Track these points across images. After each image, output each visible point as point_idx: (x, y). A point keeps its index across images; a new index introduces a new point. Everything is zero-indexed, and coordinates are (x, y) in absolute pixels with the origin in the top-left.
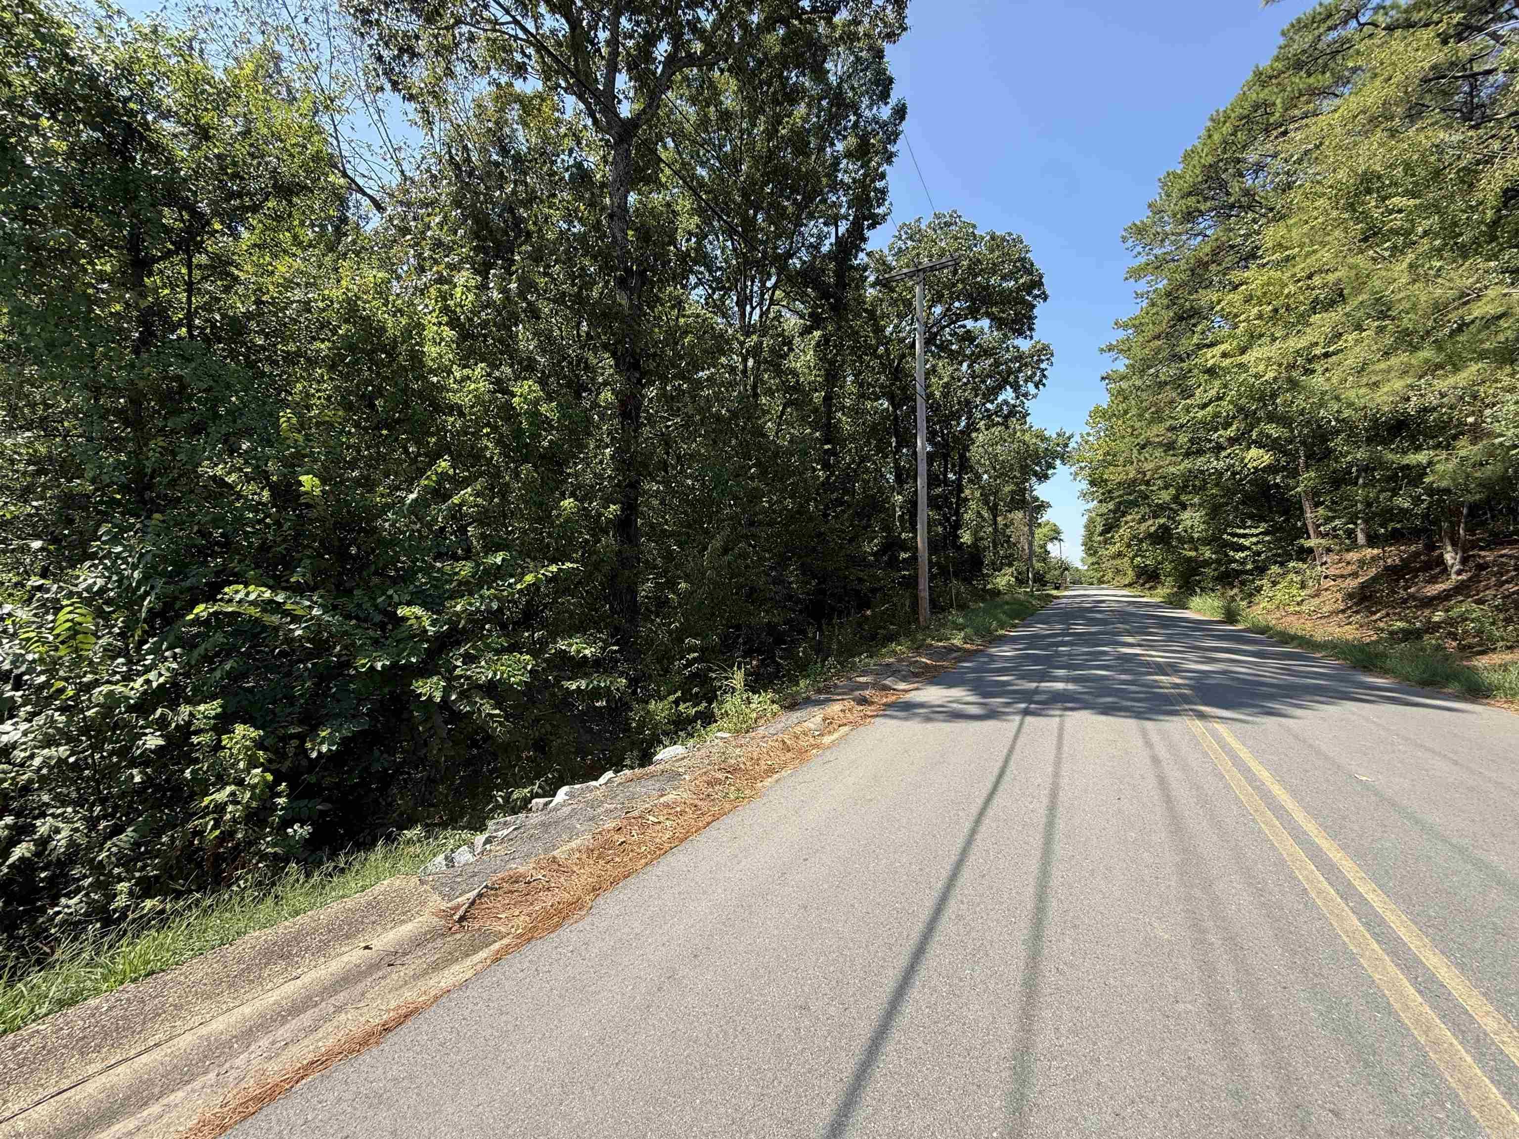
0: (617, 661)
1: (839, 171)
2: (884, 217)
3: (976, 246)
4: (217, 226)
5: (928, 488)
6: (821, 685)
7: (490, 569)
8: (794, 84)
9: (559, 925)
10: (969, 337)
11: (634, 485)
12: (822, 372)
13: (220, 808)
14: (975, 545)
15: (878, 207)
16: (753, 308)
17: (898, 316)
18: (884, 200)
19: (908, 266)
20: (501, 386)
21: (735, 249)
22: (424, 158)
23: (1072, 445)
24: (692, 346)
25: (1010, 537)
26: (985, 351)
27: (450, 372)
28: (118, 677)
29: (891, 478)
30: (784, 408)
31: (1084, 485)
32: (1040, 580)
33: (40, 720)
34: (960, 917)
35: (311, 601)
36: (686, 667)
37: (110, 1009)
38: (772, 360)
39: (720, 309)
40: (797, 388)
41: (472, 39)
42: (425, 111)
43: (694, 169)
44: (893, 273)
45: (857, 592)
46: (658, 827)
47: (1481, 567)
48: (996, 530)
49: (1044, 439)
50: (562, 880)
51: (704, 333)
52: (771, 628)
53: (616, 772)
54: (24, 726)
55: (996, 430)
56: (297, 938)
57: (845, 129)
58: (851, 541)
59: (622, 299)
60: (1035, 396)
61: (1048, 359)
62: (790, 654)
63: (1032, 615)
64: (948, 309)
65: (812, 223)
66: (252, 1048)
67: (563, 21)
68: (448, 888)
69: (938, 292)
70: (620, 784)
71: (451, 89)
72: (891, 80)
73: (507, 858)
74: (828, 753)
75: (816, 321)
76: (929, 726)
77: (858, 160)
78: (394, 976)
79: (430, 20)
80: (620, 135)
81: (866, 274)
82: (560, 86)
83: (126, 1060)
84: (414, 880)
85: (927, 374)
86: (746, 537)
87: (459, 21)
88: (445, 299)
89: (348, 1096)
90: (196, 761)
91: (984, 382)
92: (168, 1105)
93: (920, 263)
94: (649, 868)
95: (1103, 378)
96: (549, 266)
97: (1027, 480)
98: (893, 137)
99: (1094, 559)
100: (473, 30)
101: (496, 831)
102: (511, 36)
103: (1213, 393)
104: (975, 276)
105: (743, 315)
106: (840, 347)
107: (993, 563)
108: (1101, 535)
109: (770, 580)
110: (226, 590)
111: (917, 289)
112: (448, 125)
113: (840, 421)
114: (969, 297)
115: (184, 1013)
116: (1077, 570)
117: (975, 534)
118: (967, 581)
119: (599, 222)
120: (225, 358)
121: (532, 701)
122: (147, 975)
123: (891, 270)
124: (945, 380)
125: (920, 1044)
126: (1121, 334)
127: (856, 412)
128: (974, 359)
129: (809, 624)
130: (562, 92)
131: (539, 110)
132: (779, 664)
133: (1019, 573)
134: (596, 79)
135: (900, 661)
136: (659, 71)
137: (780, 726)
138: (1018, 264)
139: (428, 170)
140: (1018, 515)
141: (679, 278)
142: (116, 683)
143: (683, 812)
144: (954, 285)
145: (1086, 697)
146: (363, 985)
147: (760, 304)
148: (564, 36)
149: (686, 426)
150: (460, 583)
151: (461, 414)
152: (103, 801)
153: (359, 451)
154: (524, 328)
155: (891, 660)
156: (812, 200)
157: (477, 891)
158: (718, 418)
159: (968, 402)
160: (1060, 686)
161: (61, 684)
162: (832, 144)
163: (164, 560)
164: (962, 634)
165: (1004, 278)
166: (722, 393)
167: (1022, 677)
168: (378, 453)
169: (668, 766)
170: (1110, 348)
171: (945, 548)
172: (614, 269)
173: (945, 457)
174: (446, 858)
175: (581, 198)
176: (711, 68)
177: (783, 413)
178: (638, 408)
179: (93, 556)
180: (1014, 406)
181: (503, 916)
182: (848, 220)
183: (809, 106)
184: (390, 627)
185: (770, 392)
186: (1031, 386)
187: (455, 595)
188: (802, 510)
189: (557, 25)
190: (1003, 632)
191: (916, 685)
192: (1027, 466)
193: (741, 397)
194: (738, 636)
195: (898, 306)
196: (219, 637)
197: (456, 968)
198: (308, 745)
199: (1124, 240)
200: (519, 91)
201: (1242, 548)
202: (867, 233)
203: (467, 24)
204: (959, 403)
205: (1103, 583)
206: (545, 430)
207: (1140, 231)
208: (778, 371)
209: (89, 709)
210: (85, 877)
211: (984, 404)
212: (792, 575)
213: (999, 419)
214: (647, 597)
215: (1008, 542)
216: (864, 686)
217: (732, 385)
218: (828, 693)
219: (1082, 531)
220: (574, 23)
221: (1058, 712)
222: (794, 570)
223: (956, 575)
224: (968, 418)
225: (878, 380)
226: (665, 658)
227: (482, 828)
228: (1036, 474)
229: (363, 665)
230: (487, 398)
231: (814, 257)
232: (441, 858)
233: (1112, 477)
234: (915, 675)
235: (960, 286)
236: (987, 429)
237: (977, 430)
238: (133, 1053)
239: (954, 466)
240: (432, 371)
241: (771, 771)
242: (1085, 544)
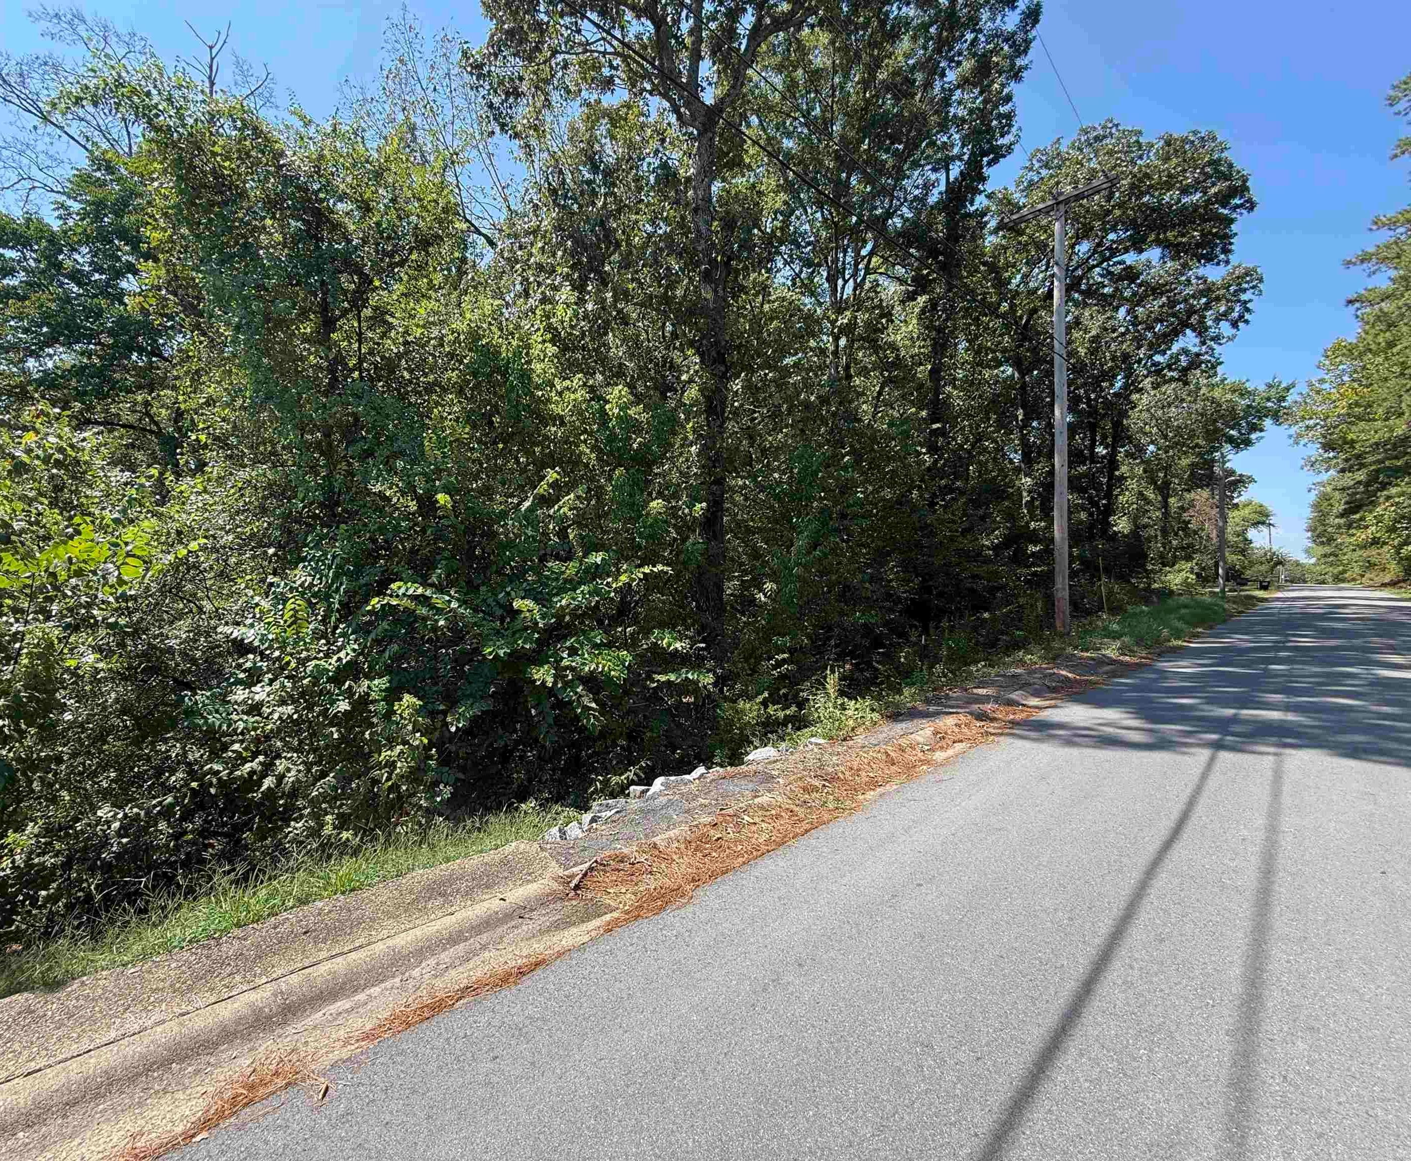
0: (704, 658)
1: (950, 105)
2: (1009, 148)
3: (1141, 157)
4: (377, 283)
5: (1070, 467)
6: (930, 695)
7: (591, 568)
8: (895, 18)
9: (662, 909)
10: (1130, 274)
11: (720, 482)
12: (928, 342)
13: (392, 765)
14: (1135, 534)
15: (1002, 136)
16: (846, 282)
17: (1027, 263)
18: (1010, 126)
19: (1043, 200)
20: (596, 395)
21: (825, 220)
22: (527, 190)
23: (1291, 398)
24: (779, 331)
25: (1189, 522)
26: (1154, 290)
27: (552, 386)
28: (321, 655)
29: (1017, 458)
30: (882, 388)
31: (1314, 450)
32: (1236, 577)
33: (277, 685)
34: (1127, 983)
35: (450, 595)
36: (775, 667)
37: (330, 912)
38: (868, 336)
39: (809, 289)
40: (898, 363)
41: (565, 66)
42: (528, 146)
43: (780, 142)
44: (1025, 211)
45: (972, 591)
46: (754, 828)
48: (1166, 514)
49: (1243, 393)
50: (663, 866)
51: (791, 316)
52: (867, 629)
53: (708, 768)
54: (268, 689)
55: (1169, 389)
56: (451, 880)
57: (960, 54)
58: (965, 532)
59: (707, 294)
60: (1231, 338)
61: (1253, 287)
62: (889, 658)
63: (1225, 621)
64: (1099, 245)
65: (916, 173)
66: (423, 965)
67: (649, 23)
68: (565, 857)
69: (1084, 225)
70: (713, 780)
71: (549, 119)
73: (612, 838)
74: (941, 770)
75: (921, 285)
76: (1074, 752)
77: (975, 87)
78: (525, 928)
79: (530, 59)
80: (704, 125)
81: (985, 219)
82: (645, 90)
83: (342, 954)
84: (536, 845)
85: (1069, 328)
86: (838, 530)
87: (555, 53)
88: (548, 318)
89: (496, 1022)
90: (372, 725)
91: (1150, 328)
92: (370, 996)
93: (1062, 194)
94: (746, 867)
95: (1350, 302)
96: (637, 272)
97: (1216, 449)
98: (1021, 47)
99: (1327, 549)
100: (567, 56)
101: (599, 811)
102: (600, 52)
104: (1142, 194)
105: (834, 290)
106: (951, 312)
107: (1162, 556)
108: (1342, 516)
109: (866, 577)
110: (392, 586)
111: (1057, 227)
112: (546, 154)
113: (949, 396)
114: (1133, 224)
115: (376, 926)
116: (1298, 564)
117: (1135, 520)
118: (1123, 578)
119: (683, 218)
120: (384, 392)
121: (626, 693)
122: (351, 890)
123: (1020, 208)
124: (1094, 333)
125: (1079, 1121)
126: (1384, 236)
127: (970, 384)
128: (1138, 300)
129: (911, 626)
130: (648, 96)
131: (626, 119)
132: (877, 669)
133: (1203, 569)
134: (680, 72)
135: (1031, 673)
136: (743, 47)
137: (881, 737)
138: (1208, 169)
139: (531, 201)
140: (1201, 496)
141: (765, 262)
142: (320, 659)
143: (779, 816)
144: (1108, 213)
145: (1316, 731)
146: (500, 930)
147: (854, 275)
148: (649, 38)
149: (773, 416)
150: (566, 581)
151: (563, 424)
152: (315, 750)
153: (481, 464)
154: (614, 336)
155: (1019, 671)
156: (917, 146)
157: (587, 865)
158: (807, 405)
159: (1126, 357)
160: (1275, 715)
161: (288, 658)
162: (943, 75)
163: (347, 561)
164: (1118, 644)
165: (1185, 191)
166: (810, 378)
167: (1211, 701)
168: (495, 464)
169: (760, 768)
170: (1364, 259)
171: (1091, 537)
172: (698, 264)
173: (1093, 428)
174: (560, 830)
175: (666, 198)
176: (799, 28)
177: (880, 393)
178: (723, 403)
179: (304, 559)
180: (1198, 355)
181: (611, 891)
182: (961, 160)
183: (914, 38)
184: (508, 620)
185: (864, 372)
186: (1225, 327)
187: (561, 591)
188: (902, 501)
189: (641, 29)
190: (1180, 643)
191: (1053, 702)
192: (1216, 430)
193: (832, 381)
194: (829, 638)
195: (1028, 251)
196: (385, 625)
197: (574, 930)
198: (449, 719)
199: (1392, 102)
200: (606, 106)
202: (987, 171)
203: (563, 52)
204: (1113, 359)
205: (1343, 581)
206: (634, 433)
208: (874, 346)
209: (305, 678)
210: (305, 808)
211: (1151, 357)
212: (892, 570)
213: (1175, 374)
214: (731, 595)
215: (1185, 529)
216: (986, 699)
217: (822, 367)
218: (938, 705)
219: (1307, 513)
220: (659, 23)
221: (1272, 750)
222: (894, 566)
223: (1108, 571)
224: (1127, 377)
225: (1000, 343)
226: (753, 657)
227: (587, 809)
228: (1230, 440)
229: (490, 653)
230: (584, 406)
231: (919, 213)
232: (555, 830)
233: (1363, 436)
234: (1054, 690)
235: (1117, 212)
236: (1154, 388)
237: (1140, 391)
238: (346, 949)
239: (1104, 437)
240: (538, 387)
241: (874, 784)
242: (1312, 529)
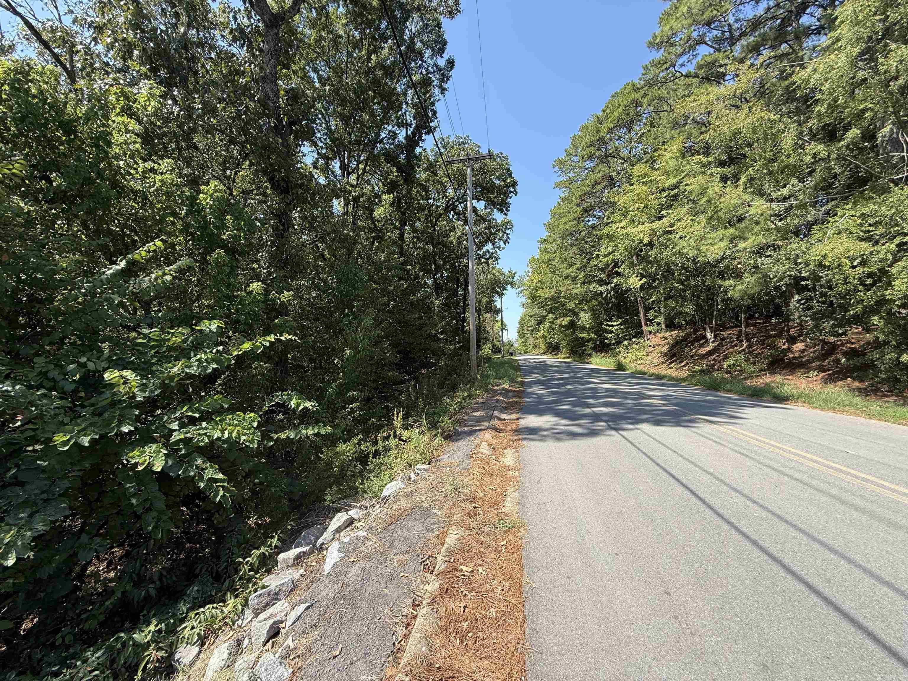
2: (435, 129)
10: (475, 210)
18: (435, 118)
23: (516, 277)
46: (477, 577)
47: (722, 339)
49: (502, 274)
55: (481, 267)
60: (503, 249)
61: (511, 228)
70: (383, 529)
72: (445, 43)
97: (493, 296)
99: (523, 340)
103: (610, 249)
124: (459, 234)
135: (487, 400)
138: (505, 172)
140: (488, 315)
143: (481, 553)
155: (481, 400)
164: (504, 381)
165: (497, 178)
169: (409, 503)
173: (458, 280)
180: (492, 253)
182: (412, 126)
186: (502, 242)
190: (520, 379)
191: (515, 415)
192: (494, 288)
201: (612, 332)
202: (424, 137)
205: (528, 352)
207: (561, 163)
213: (484, 260)
215: (484, 330)
219: (518, 325)
228: (498, 293)
233: (542, 295)
242: (519, 332)
